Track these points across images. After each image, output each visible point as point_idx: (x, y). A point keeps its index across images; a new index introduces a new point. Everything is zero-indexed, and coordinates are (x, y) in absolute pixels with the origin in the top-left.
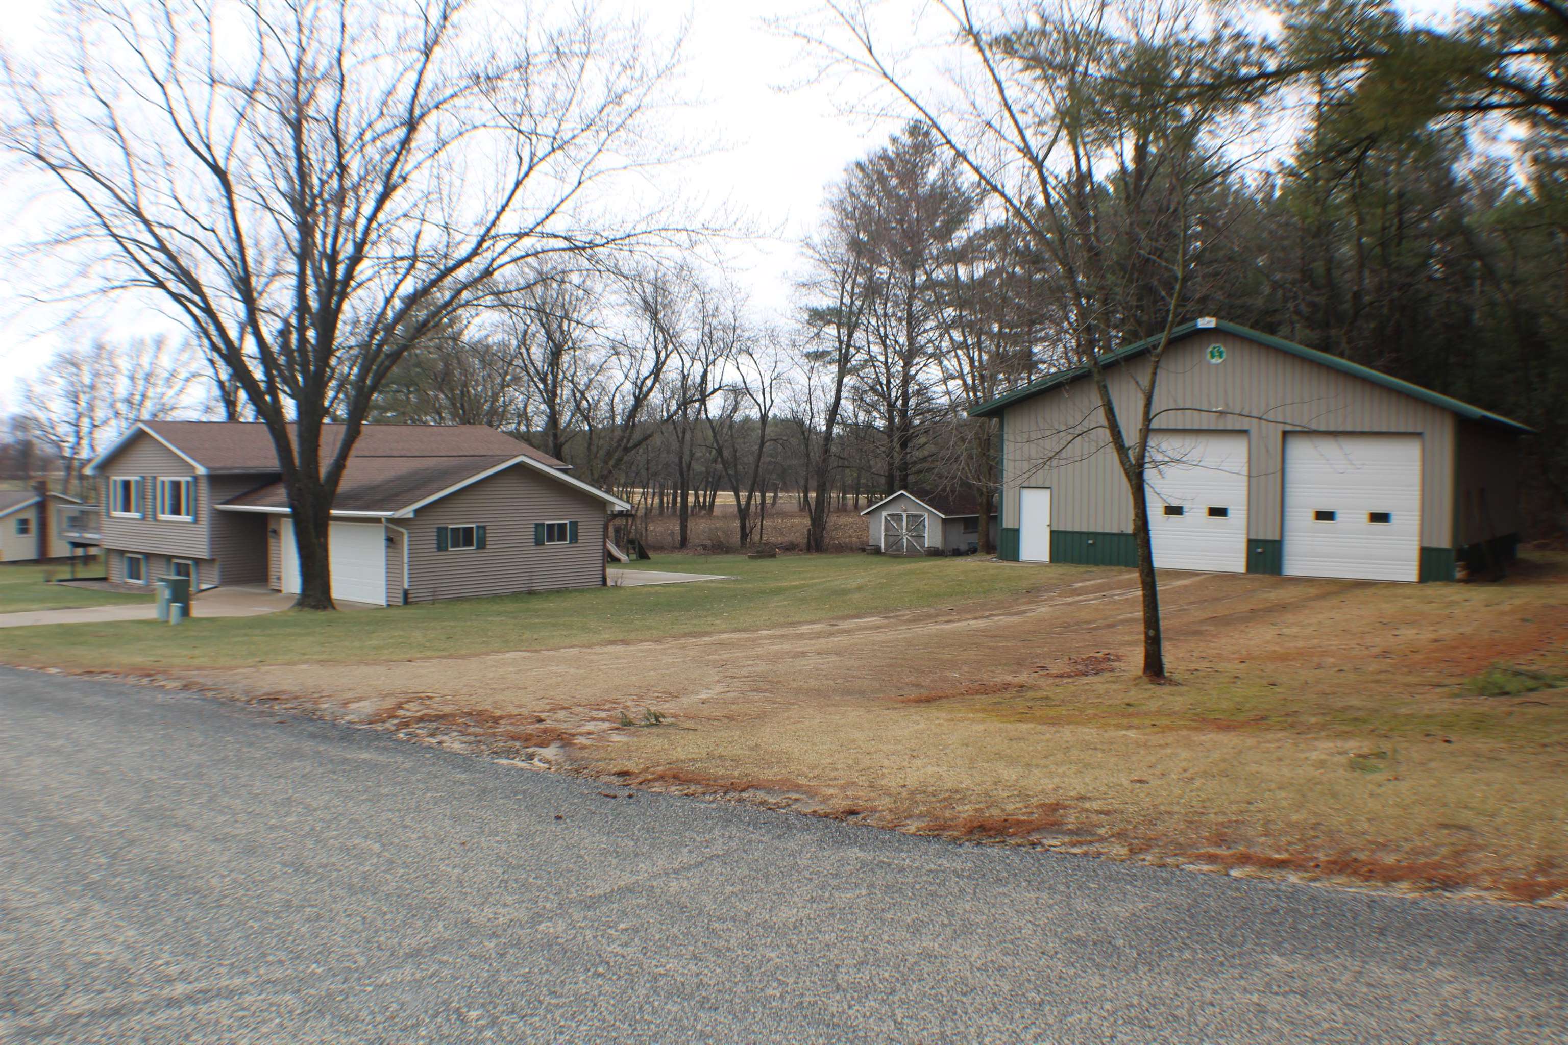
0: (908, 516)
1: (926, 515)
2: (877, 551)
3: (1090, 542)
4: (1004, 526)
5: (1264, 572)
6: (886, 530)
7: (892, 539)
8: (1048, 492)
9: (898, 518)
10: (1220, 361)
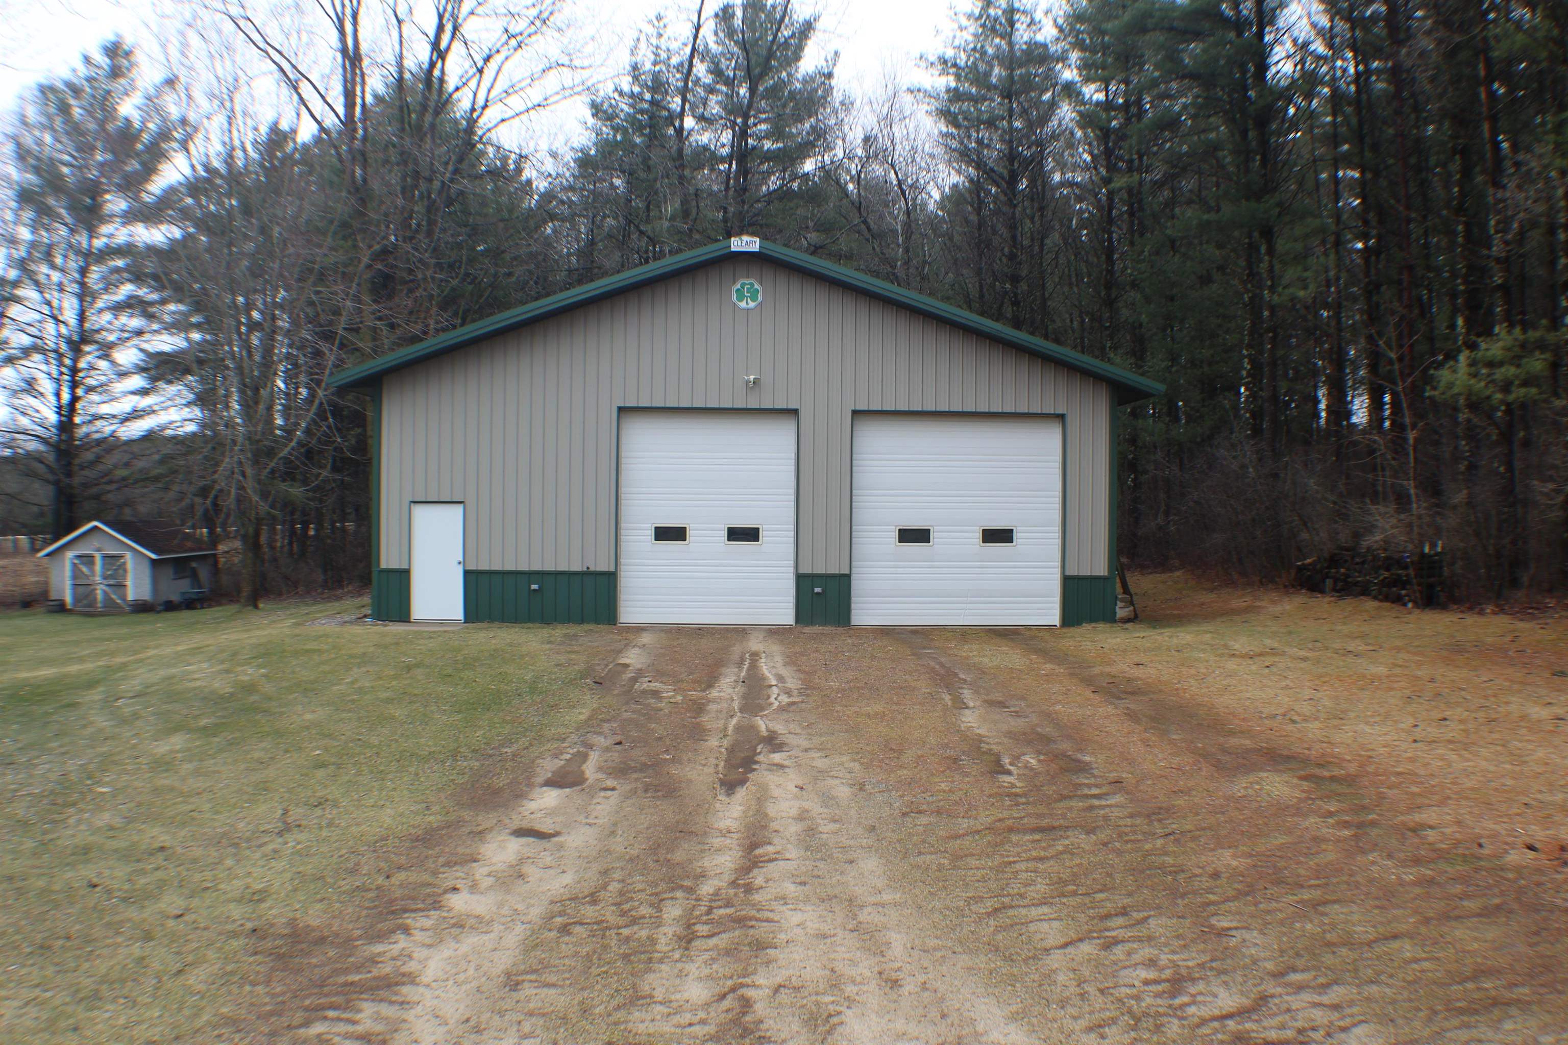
0: (105, 557)
1: (129, 555)
2: (60, 608)
3: (534, 587)
4: (383, 565)
5: (825, 623)
6: (74, 577)
7: (81, 590)
8: (459, 509)
9: (88, 560)
10: (752, 305)
